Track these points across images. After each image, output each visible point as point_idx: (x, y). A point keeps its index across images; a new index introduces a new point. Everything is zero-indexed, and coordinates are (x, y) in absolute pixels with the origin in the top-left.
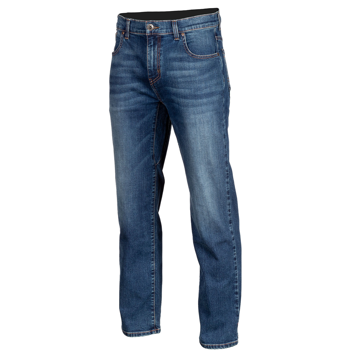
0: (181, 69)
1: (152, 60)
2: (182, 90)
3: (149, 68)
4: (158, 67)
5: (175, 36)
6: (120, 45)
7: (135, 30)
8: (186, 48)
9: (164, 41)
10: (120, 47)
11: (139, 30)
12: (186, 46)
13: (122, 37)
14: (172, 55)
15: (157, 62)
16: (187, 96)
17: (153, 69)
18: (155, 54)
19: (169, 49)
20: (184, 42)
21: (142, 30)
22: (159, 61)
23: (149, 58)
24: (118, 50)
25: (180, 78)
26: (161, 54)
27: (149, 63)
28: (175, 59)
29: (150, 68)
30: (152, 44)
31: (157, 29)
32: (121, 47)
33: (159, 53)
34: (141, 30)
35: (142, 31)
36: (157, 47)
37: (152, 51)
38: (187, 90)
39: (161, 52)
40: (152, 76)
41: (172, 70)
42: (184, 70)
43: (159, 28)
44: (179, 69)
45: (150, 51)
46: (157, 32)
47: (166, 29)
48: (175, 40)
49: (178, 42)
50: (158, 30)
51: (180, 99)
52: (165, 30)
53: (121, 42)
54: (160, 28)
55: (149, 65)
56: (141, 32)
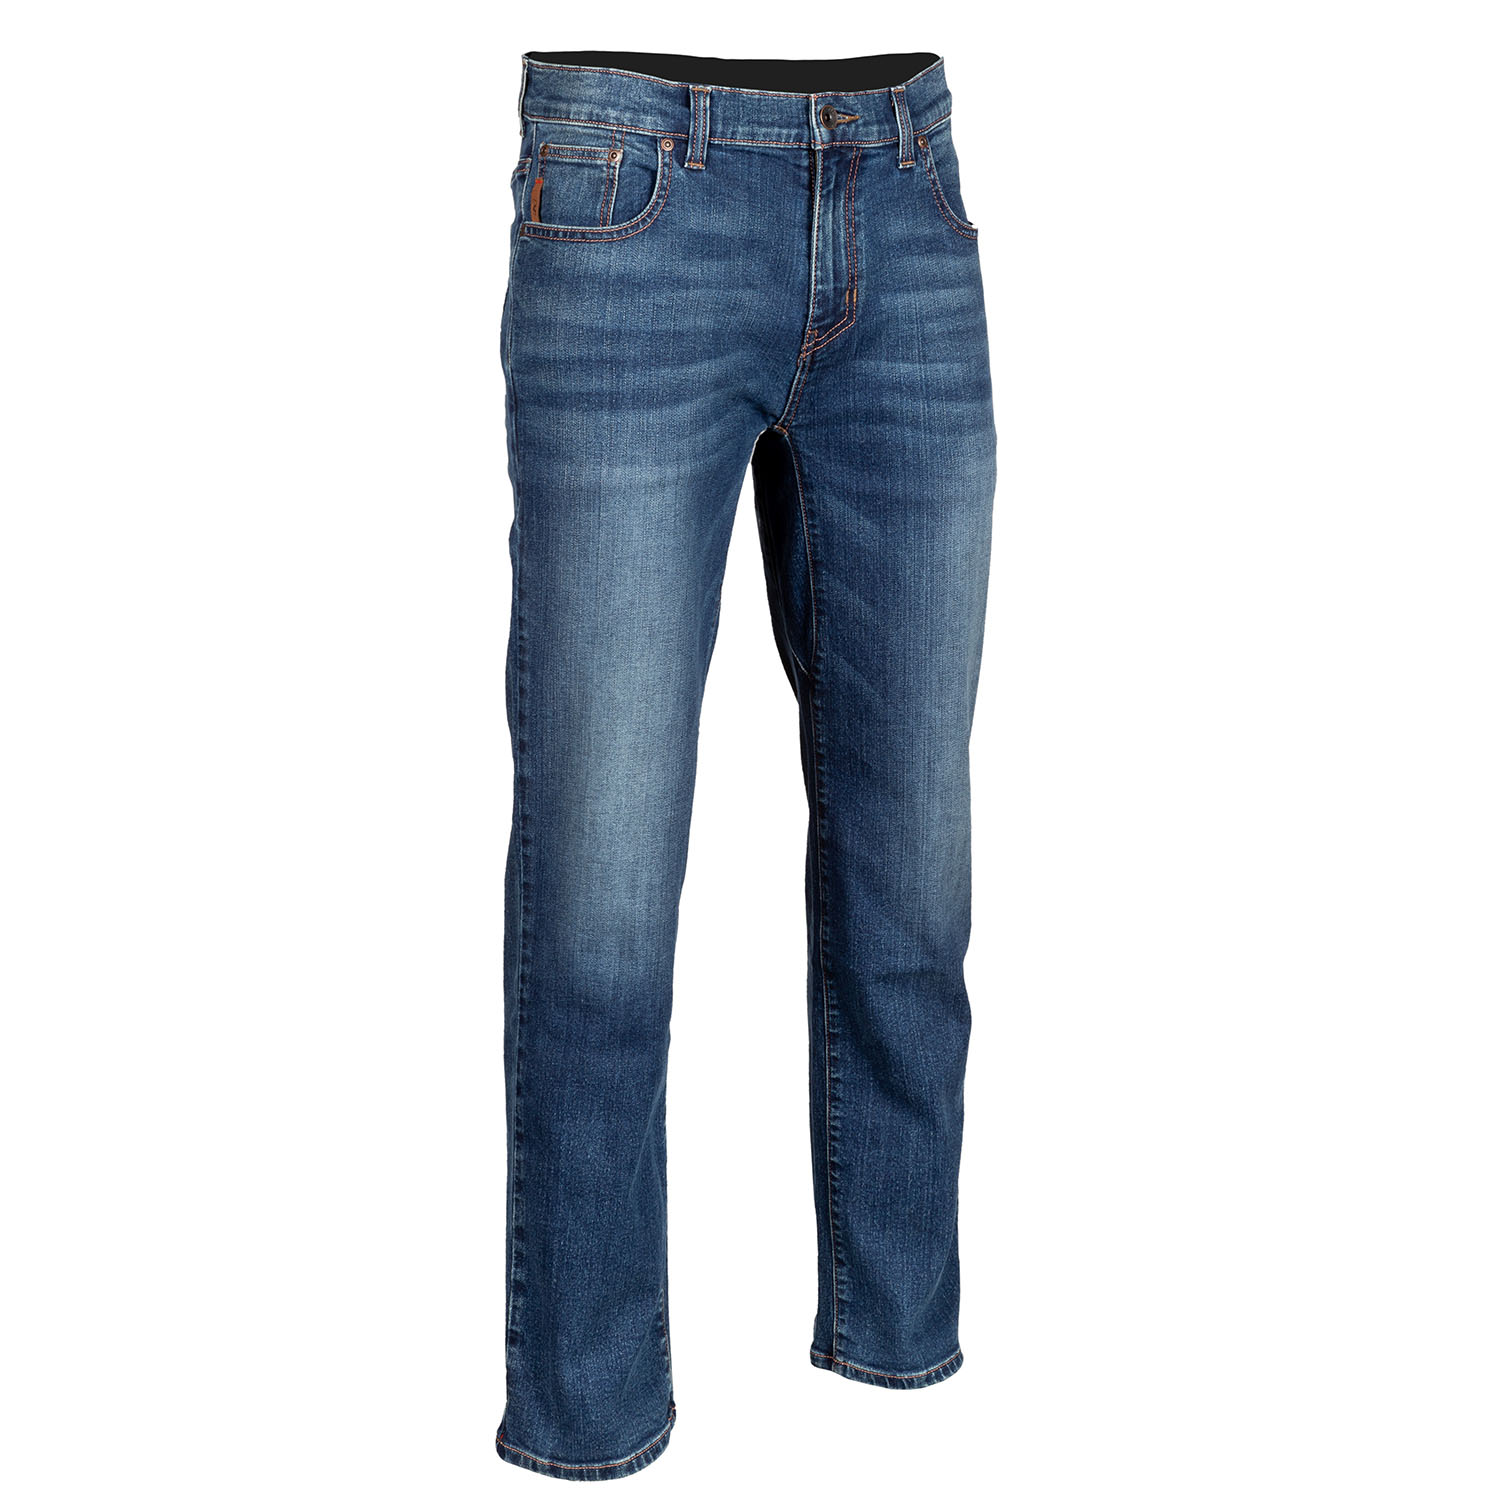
0: (933, 283)
1: (829, 255)
2: (940, 366)
3: (820, 287)
4: (853, 278)
5: (903, 153)
6: (659, 197)
7: (740, 129)
8: (939, 198)
9: (867, 173)
10: (660, 201)
11: (764, 130)
12: (937, 191)
13: (667, 160)
14: (898, 228)
15: (847, 260)
16: (956, 390)
17: (835, 289)
18: (839, 229)
19: (883, 207)
20: (932, 176)
21: (780, 127)
22: (853, 254)
23: (820, 245)
24: (650, 215)
25: (929, 318)
26: (857, 226)
27: (819, 264)
28: (910, 245)
29: (822, 284)
30: (832, 186)
31: (853, 125)
32: (667, 204)
33: (850, 224)
34: (776, 130)
35: (785, 131)
36: (845, 198)
37: (830, 216)
38: (956, 365)
39: (857, 218)
40: (823, 319)
41: (899, 290)
42: (944, 288)
43: (857, 120)
44: (928, 284)
45: (825, 212)
46: (856, 134)
47: (879, 122)
48: (901, 167)
49: (912, 178)
50: (857, 127)
51: (928, 406)
52: (875, 128)
53: (662, 183)
54: (860, 122)
55: (819, 272)
56: (779, 135)
